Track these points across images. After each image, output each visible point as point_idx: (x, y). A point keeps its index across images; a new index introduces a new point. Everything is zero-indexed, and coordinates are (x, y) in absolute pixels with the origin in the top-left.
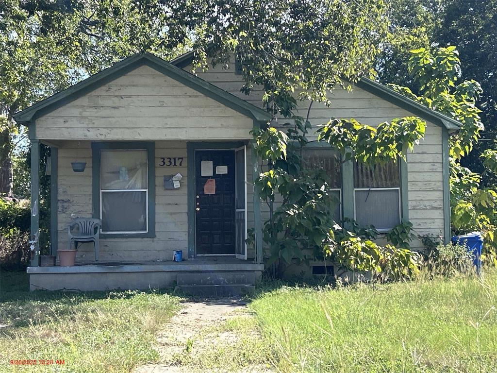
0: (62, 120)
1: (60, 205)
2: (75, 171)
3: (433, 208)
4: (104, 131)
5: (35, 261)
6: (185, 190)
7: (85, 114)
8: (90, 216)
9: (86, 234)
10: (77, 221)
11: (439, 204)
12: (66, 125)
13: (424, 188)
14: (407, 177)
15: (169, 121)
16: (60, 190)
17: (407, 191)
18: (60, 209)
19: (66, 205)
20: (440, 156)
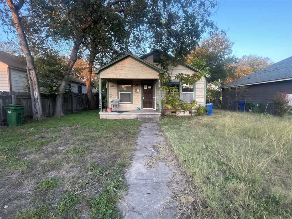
0: (107, 73)
1: (109, 96)
2: (111, 87)
3: (202, 98)
4: (118, 76)
5: (101, 111)
6: (140, 92)
7: (113, 71)
8: (117, 99)
9: (116, 103)
10: (114, 100)
11: (203, 96)
12: (108, 74)
13: (200, 92)
14: (195, 90)
15: (136, 73)
16: (109, 92)
17: (195, 93)
18: (110, 97)
19: (111, 96)
20: (204, 82)
